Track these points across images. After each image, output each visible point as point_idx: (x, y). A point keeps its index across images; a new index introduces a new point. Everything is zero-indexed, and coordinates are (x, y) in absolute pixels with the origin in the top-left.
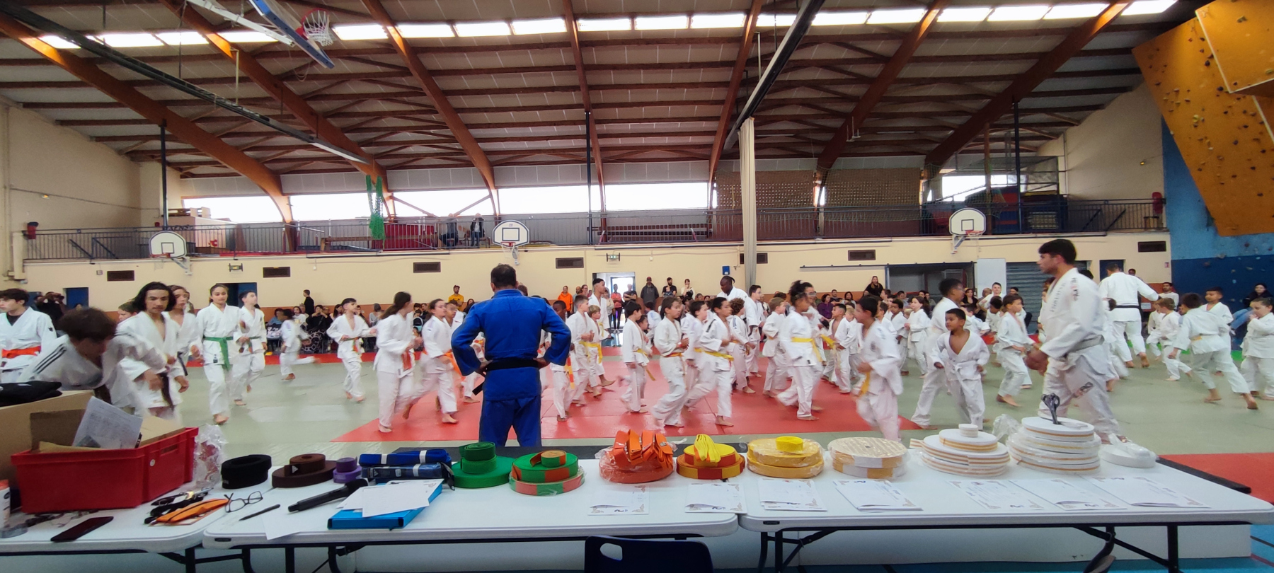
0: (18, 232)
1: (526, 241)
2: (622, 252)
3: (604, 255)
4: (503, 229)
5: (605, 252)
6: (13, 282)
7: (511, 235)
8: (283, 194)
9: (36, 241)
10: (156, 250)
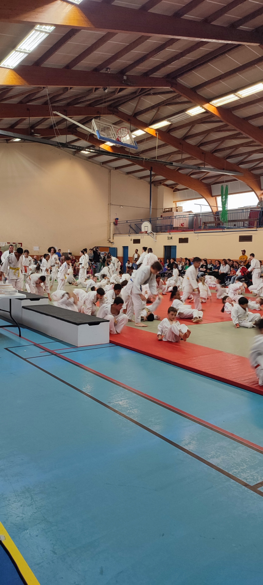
0: (112, 223)
6: (110, 243)
8: (212, 196)
10: (143, 230)
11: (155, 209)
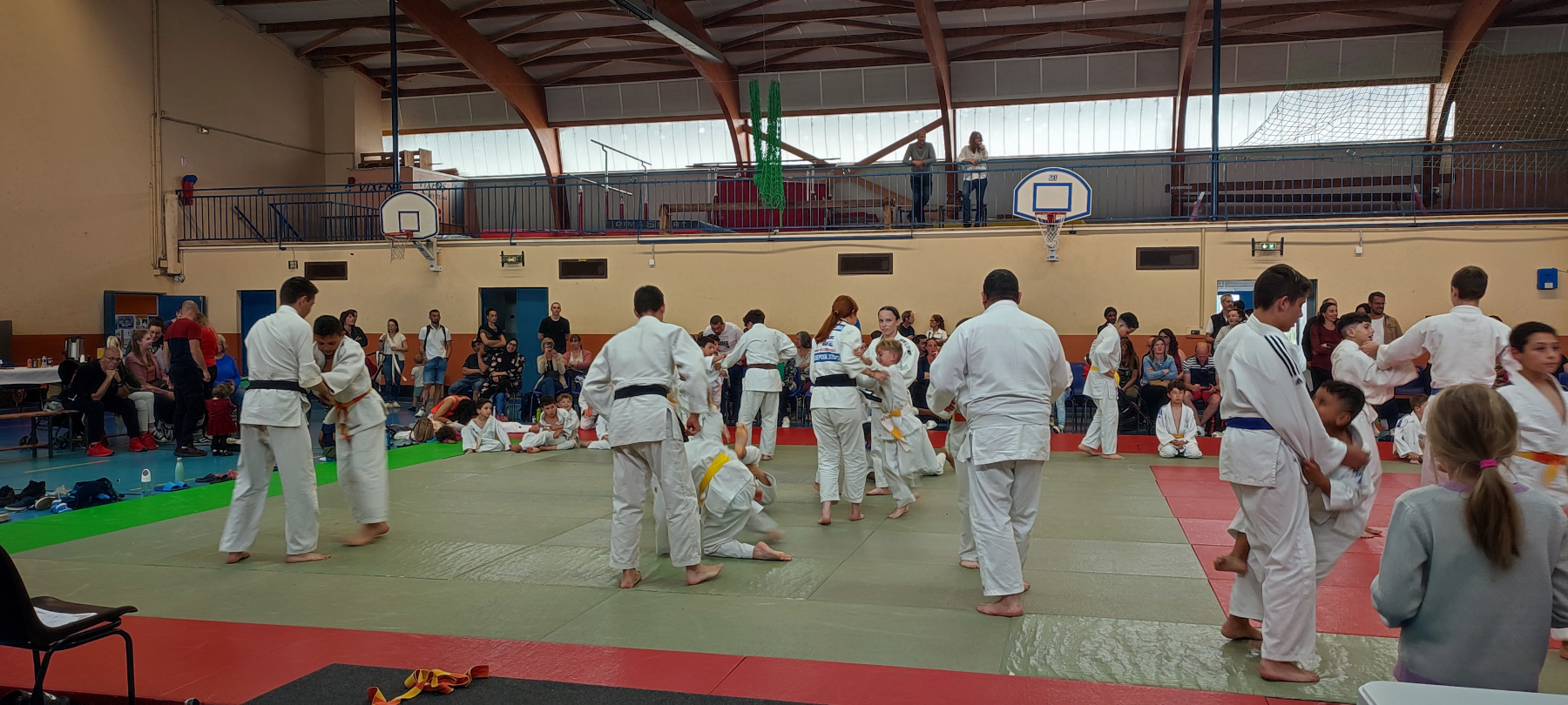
0: (172, 192)
1: (1085, 211)
2: (1289, 236)
3: (1247, 243)
4: (1036, 185)
5: (1248, 236)
6: (164, 279)
7: (1052, 198)
9: (199, 207)
10: (390, 226)
11: (317, 153)
